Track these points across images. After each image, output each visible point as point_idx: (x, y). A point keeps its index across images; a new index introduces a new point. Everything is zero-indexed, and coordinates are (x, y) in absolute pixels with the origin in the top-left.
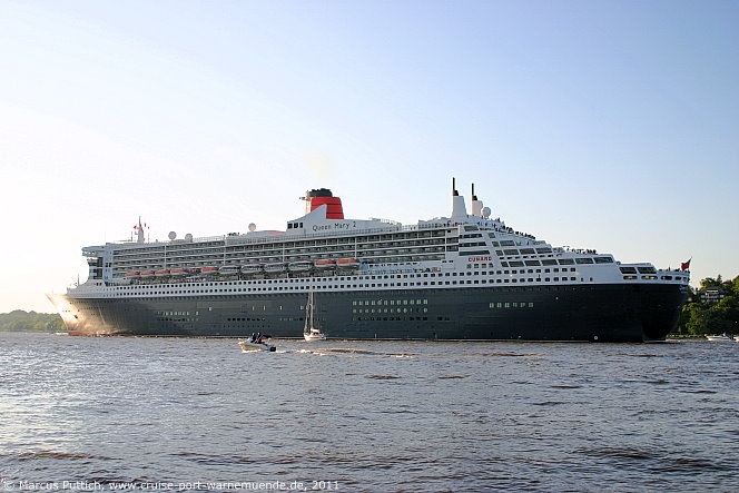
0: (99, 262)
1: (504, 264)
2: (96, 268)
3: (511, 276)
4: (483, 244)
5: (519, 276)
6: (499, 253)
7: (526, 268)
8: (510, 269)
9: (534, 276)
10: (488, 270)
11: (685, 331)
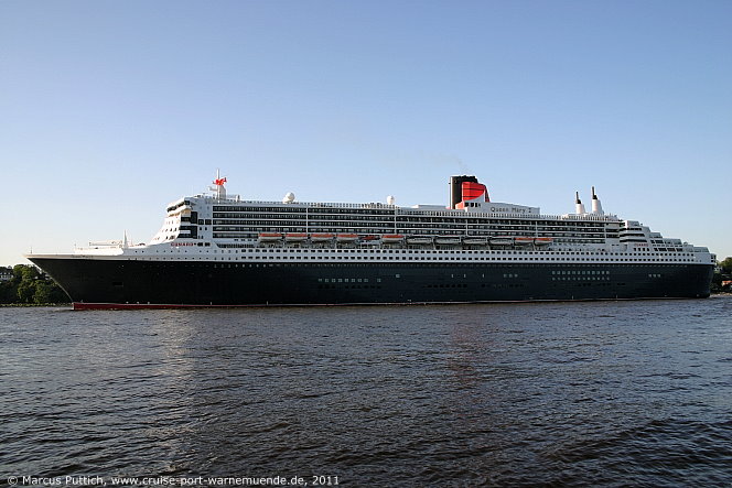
0: (193, 217)
1: (656, 249)
2: (189, 224)
3: (660, 257)
4: (642, 235)
5: (664, 257)
6: (652, 242)
7: (668, 252)
8: (659, 252)
9: (672, 257)
10: (646, 252)
11: (31, 301)
